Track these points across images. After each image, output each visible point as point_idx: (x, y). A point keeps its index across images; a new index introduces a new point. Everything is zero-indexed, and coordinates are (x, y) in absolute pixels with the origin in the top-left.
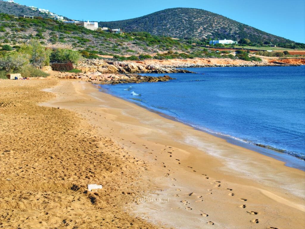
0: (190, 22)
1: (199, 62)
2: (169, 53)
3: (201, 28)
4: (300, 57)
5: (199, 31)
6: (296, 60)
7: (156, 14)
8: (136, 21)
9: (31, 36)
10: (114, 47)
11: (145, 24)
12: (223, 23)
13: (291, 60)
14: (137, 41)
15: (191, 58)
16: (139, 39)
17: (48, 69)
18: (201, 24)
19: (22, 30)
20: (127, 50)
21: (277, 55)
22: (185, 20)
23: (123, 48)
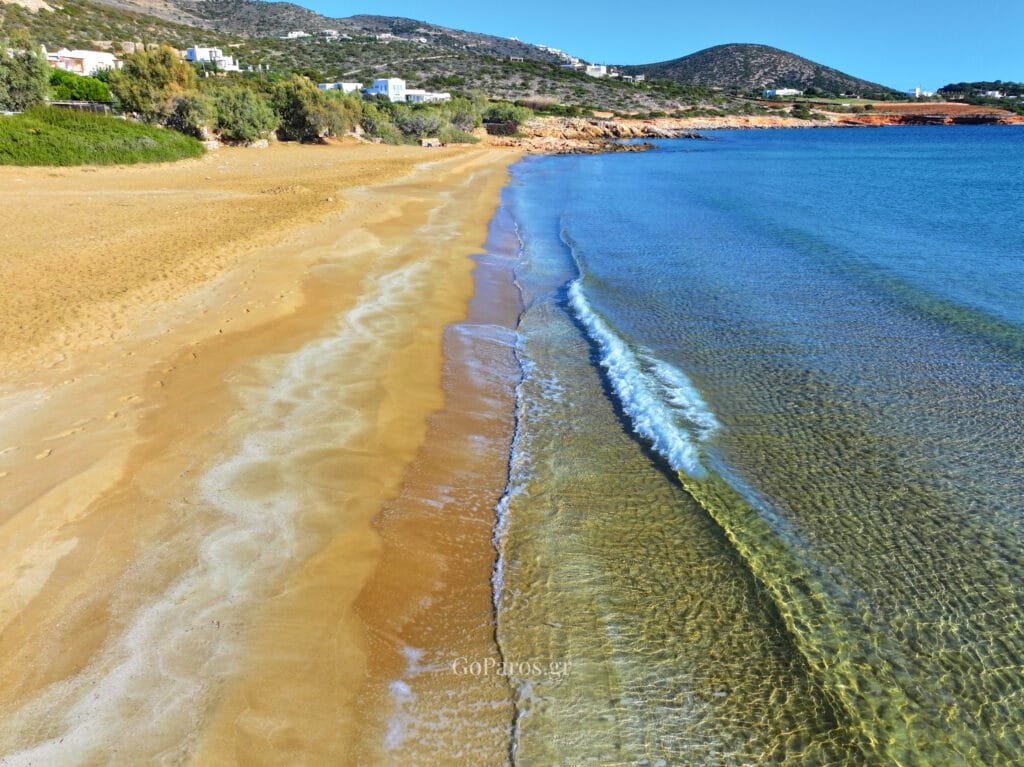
0: (746, 65)
1: (733, 121)
2: (693, 108)
3: (761, 72)
4: (888, 114)
5: (757, 77)
6: (882, 118)
7: (701, 53)
8: (673, 64)
9: (514, 85)
10: (621, 100)
11: (685, 67)
12: (793, 65)
13: (873, 118)
14: (655, 92)
15: (722, 116)
16: (657, 89)
17: (481, 132)
18: (762, 66)
19: (504, 77)
20: (637, 105)
21: (854, 110)
22: (739, 61)
23: (631, 103)
